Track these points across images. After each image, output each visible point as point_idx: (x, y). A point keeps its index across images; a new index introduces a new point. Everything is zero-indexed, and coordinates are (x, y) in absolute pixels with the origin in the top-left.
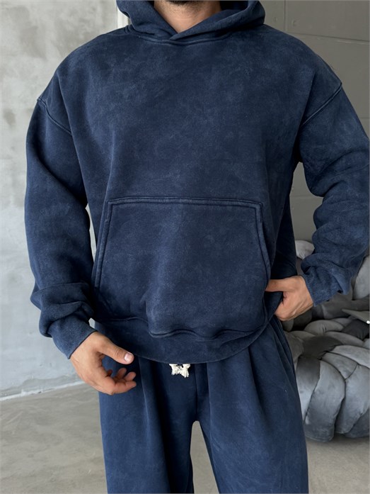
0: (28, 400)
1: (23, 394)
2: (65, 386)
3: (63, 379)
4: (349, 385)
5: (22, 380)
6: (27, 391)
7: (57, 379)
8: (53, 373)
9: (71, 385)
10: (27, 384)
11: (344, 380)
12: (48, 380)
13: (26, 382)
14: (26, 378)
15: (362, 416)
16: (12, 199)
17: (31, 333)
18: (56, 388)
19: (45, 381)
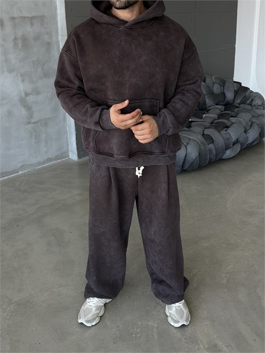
0: (24, 175)
1: (20, 172)
2: (40, 167)
3: (40, 163)
4: (188, 148)
5: (19, 165)
6: (22, 171)
7: (36, 164)
8: (34, 161)
9: (43, 166)
10: (22, 168)
11: (186, 146)
12: (32, 164)
13: (21, 167)
14: (21, 165)
15: (194, 160)
16: (5, 69)
17: (21, 141)
18: (37, 168)
19: (31, 165)
